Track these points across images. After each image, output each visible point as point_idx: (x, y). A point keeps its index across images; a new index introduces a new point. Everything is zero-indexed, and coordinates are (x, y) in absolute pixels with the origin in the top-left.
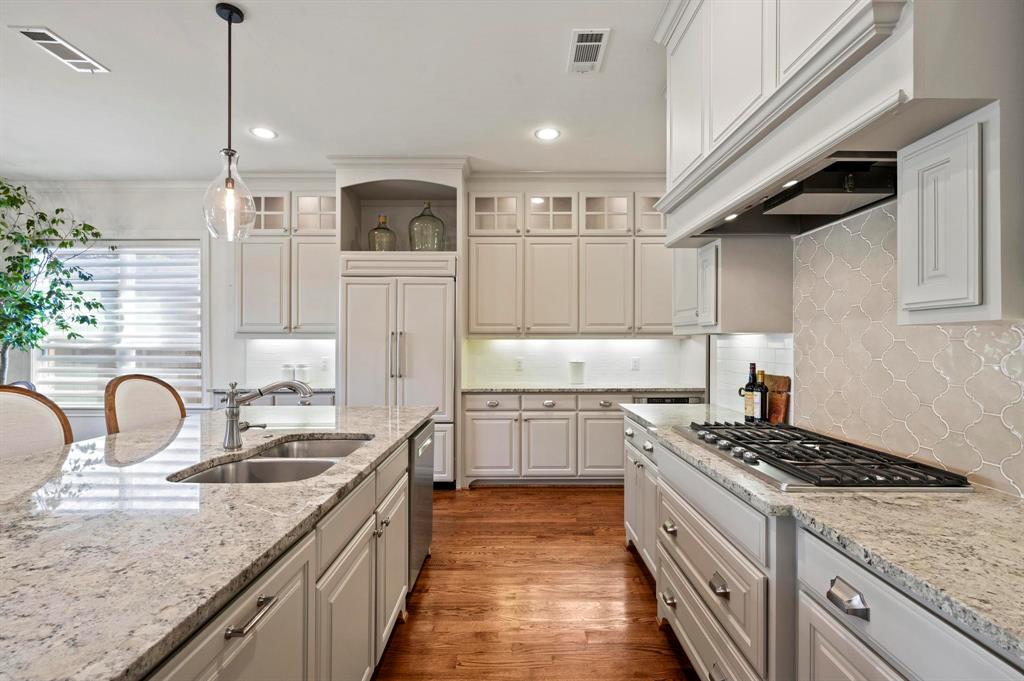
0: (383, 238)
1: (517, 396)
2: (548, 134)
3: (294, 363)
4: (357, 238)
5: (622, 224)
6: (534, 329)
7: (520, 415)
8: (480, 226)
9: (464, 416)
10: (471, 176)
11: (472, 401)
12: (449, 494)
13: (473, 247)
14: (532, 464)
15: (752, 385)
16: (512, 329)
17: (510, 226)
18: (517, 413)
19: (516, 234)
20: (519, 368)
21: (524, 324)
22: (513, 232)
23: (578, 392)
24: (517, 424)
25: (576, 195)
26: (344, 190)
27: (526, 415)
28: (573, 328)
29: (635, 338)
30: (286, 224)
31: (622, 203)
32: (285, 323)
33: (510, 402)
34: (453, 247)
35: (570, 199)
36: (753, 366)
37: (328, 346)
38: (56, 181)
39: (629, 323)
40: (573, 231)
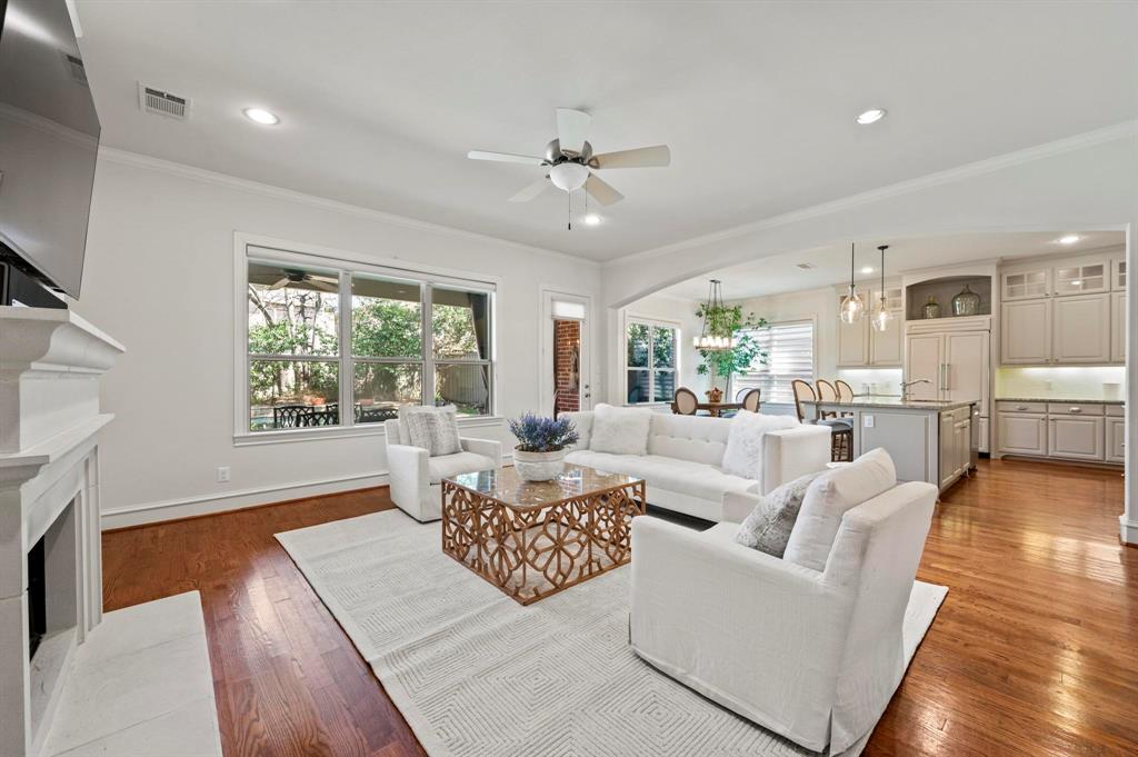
0: (930, 310)
1: (1044, 404)
2: (1069, 240)
3: (868, 382)
4: (915, 313)
6: (1061, 360)
7: (1047, 416)
8: (1012, 293)
9: (996, 416)
10: (1003, 264)
11: (1002, 406)
12: (985, 460)
13: (1006, 309)
14: (1058, 448)
16: (1043, 360)
17: (1040, 291)
18: (1044, 415)
19: (1045, 297)
20: (1049, 386)
21: (1052, 354)
22: (1043, 295)
23: (1104, 403)
24: (1044, 422)
25: (1108, 263)
26: (908, 287)
27: (1052, 416)
28: (1103, 358)
30: (867, 309)
32: (866, 360)
33: (1038, 407)
34: (988, 312)
35: (1102, 266)
37: (896, 375)
40: (1106, 288)
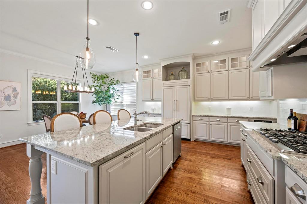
0: (172, 77)
1: (208, 117)
2: (216, 43)
3: (153, 107)
4: (166, 78)
5: (245, 65)
6: (214, 98)
7: (209, 123)
8: (198, 70)
9: (193, 122)
10: (195, 58)
11: (195, 118)
12: (189, 142)
13: (195, 77)
14: (213, 137)
15: (291, 117)
16: (207, 99)
17: (207, 70)
18: (208, 122)
19: (208, 72)
20: (210, 109)
21: (210, 97)
22: (207, 71)
23: (228, 117)
24: (208, 125)
25: (227, 58)
26: (163, 67)
27: (211, 123)
28: (227, 98)
29: (250, 101)
30: (151, 76)
31: (245, 58)
32: (151, 98)
33: (207, 119)
34: (190, 78)
35: (226, 60)
36: (291, 111)
37: (160, 103)
38: (114, 73)
39: (248, 96)
40: (227, 69)
